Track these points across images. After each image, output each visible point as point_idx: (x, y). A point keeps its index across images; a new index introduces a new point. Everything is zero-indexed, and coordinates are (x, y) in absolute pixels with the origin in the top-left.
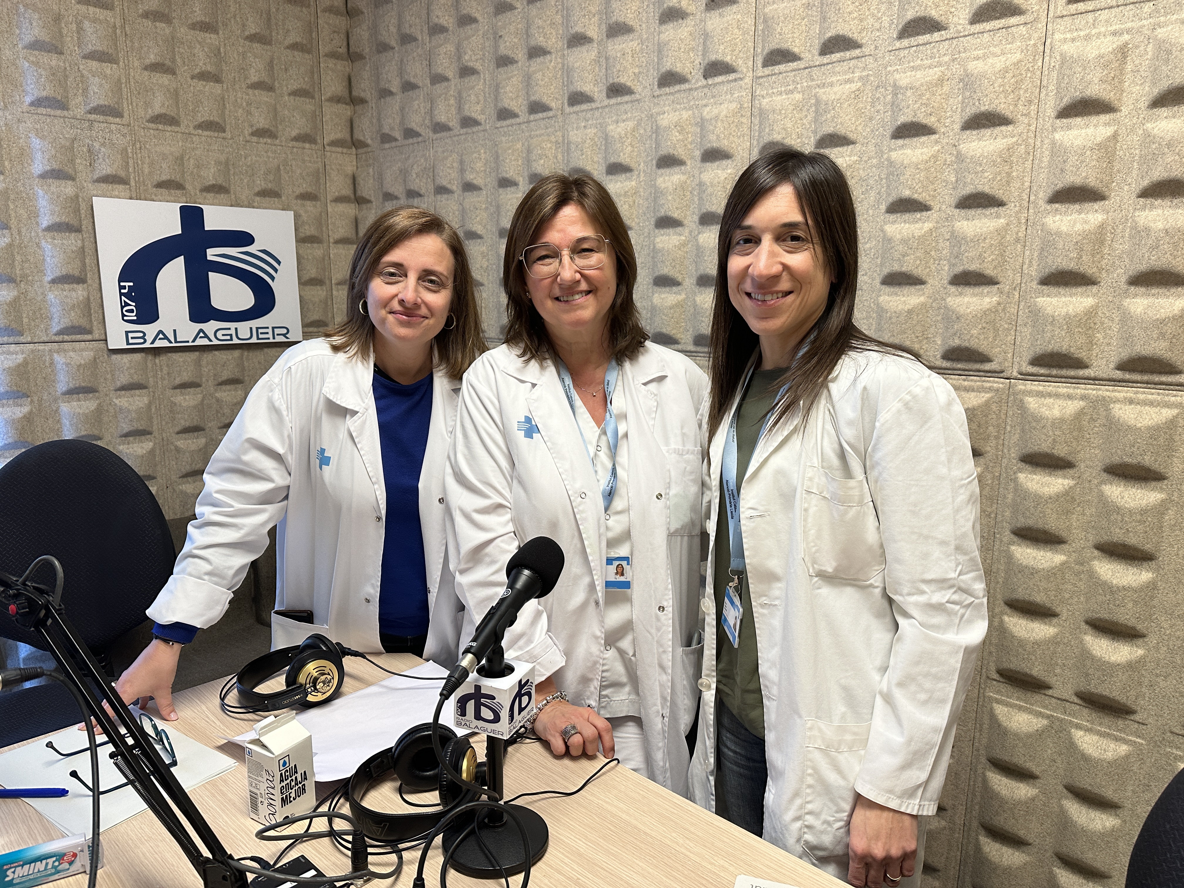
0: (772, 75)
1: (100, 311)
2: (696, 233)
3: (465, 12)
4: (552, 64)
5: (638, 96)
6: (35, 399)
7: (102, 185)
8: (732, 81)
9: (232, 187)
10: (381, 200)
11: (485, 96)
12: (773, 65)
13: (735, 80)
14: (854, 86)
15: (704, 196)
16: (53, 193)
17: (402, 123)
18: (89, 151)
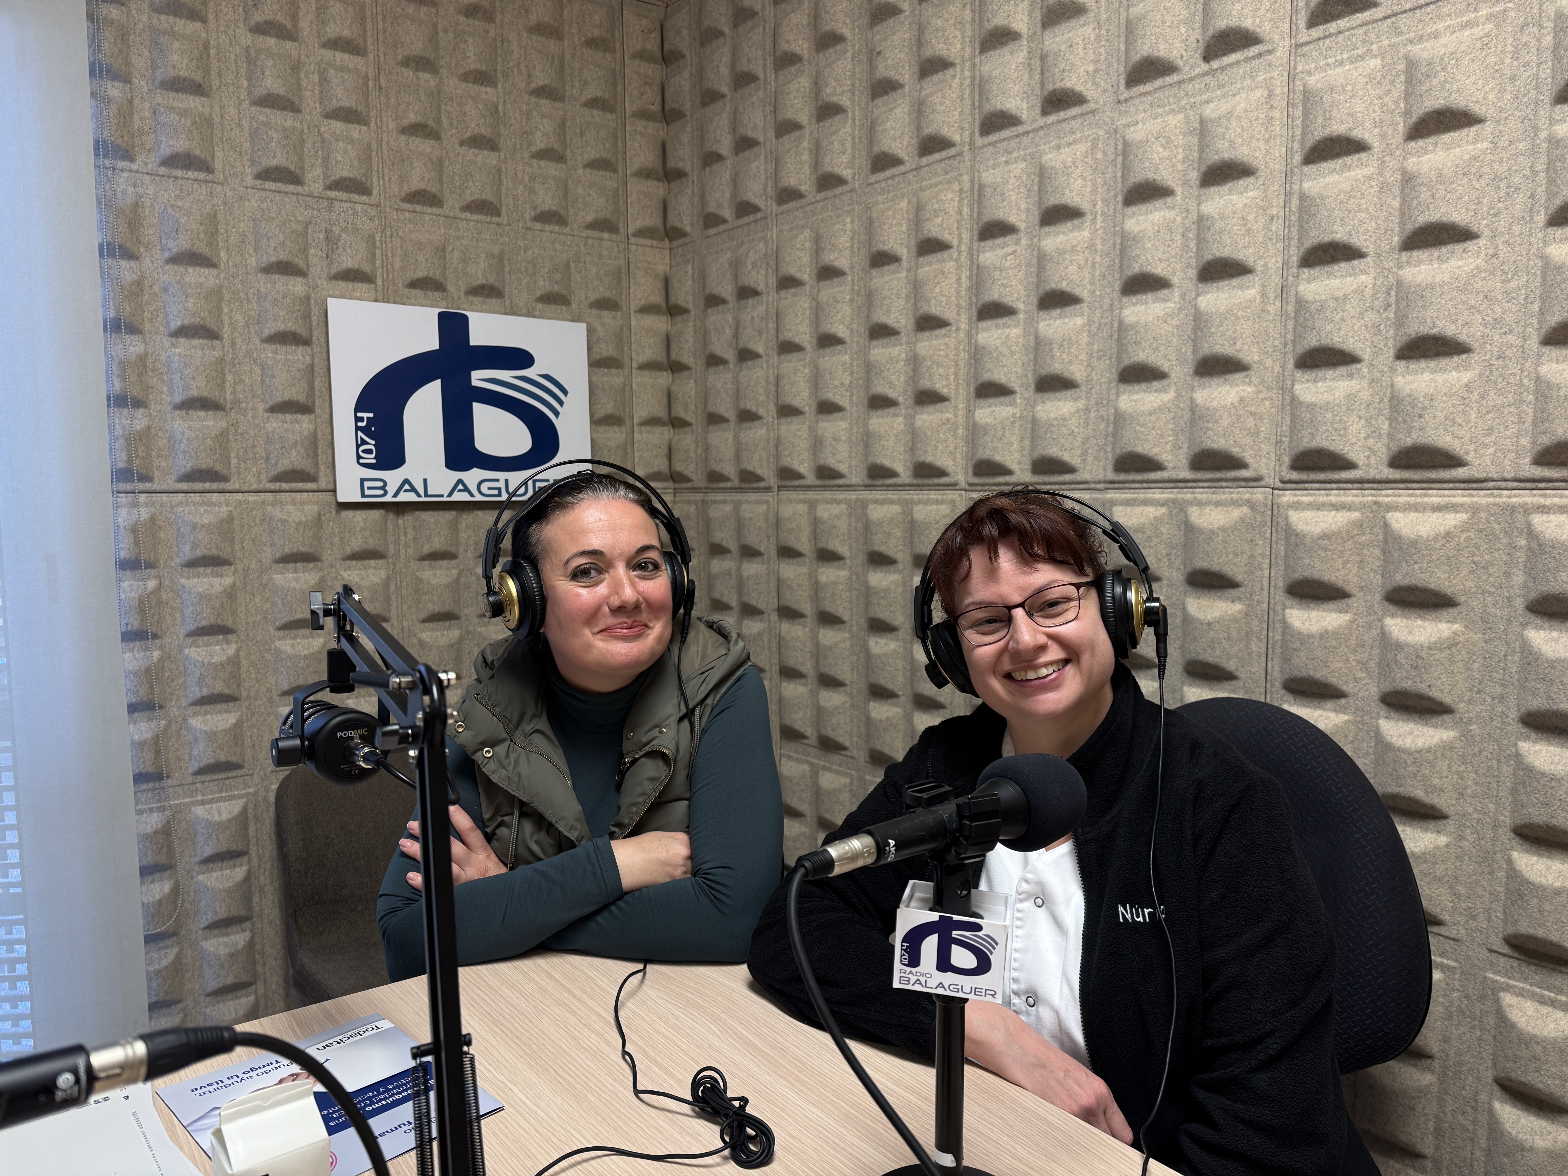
0: (1326, 37)
1: (329, 452)
2: (1193, 295)
3: (828, 28)
4: (957, 80)
5: (1092, 106)
6: (240, 567)
7: (340, 283)
8: (1253, 58)
9: (507, 290)
10: (702, 305)
11: (854, 143)
12: (1327, 21)
13: (1260, 55)
14: (1478, 31)
15: (1208, 236)
16: (278, 292)
17: (734, 195)
18: (327, 238)
